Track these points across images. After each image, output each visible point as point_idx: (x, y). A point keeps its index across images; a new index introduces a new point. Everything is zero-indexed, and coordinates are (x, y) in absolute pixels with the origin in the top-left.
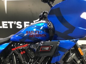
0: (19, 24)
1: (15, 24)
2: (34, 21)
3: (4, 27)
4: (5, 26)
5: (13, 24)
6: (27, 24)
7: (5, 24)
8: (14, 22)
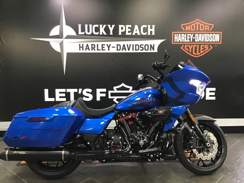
0: (87, 92)
1: (80, 92)
2: (115, 88)
3: (58, 99)
4: (60, 97)
5: (75, 94)
6: (101, 93)
7: (60, 93)
8: (78, 91)
